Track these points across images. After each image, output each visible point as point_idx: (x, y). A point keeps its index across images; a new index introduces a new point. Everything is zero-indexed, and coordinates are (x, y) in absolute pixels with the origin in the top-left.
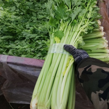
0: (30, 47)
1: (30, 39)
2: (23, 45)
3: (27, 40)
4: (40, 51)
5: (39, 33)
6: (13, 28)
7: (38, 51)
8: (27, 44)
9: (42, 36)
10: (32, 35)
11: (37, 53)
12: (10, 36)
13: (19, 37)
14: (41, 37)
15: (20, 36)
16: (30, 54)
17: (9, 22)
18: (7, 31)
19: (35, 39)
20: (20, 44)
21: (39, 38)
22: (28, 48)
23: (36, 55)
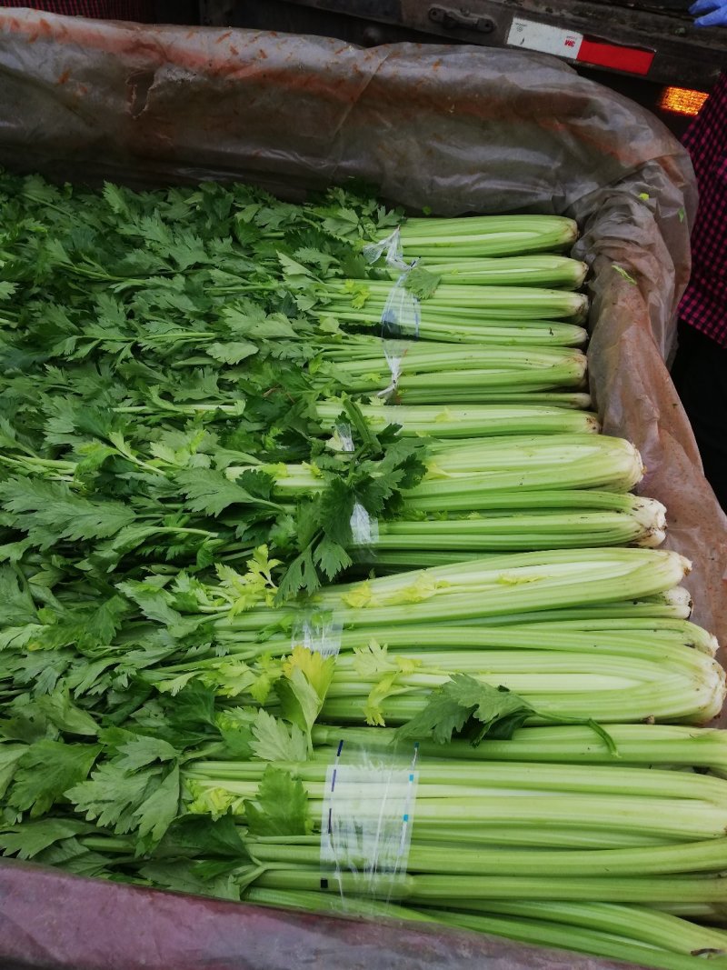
1: (59, 543)
3: (33, 550)
5: (153, 505)
7: (140, 697)
8: (37, 603)
10: (86, 507)
14: (167, 539)
16: (65, 736)
22: (45, 655)
23: (121, 749)
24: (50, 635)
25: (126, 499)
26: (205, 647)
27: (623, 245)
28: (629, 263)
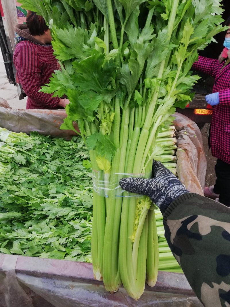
0: (57, 236)
1: (56, 217)
2: (43, 231)
3: (50, 219)
4: (77, 243)
5: (76, 206)
6: (23, 197)
7: (75, 243)
8: (51, 229)
9: (81, 211)
10: (61, 209)
11: (72, 248)
12: (16, 211)
13: (34, 215)
14: (79, 214)
15: (36, 213)
16: (59, 250)
17: (15, 184)
18: (10, 202)
19: (67, 218)
20: (36, 228)
21: (76, 215)
22: (53, 238)
23: (71, 253)
24: (54, 234)
25: (70, 206)
26: (88, 233)
27: (182, 144)
28: (184, 148)
